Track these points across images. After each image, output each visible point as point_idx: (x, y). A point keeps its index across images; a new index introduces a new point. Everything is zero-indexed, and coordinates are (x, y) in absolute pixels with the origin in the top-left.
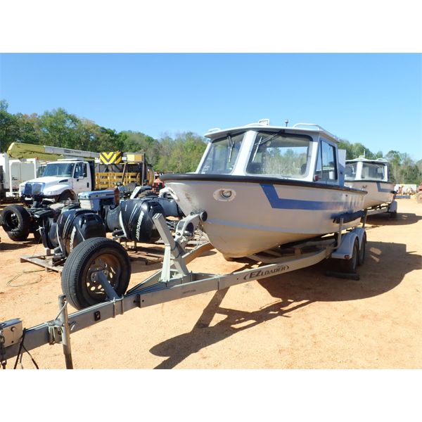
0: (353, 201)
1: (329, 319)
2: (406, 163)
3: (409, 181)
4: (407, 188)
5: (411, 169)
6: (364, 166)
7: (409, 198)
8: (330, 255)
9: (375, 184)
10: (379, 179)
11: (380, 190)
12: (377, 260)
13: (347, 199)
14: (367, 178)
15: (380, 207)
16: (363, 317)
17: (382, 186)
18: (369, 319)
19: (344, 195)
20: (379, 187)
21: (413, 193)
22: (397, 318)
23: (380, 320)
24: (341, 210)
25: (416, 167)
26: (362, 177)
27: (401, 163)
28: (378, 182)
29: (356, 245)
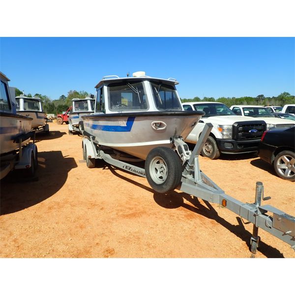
0: (25, 125)
1: (24, 219)
2: (46, 102)
3: (50, 112)
4: (49, 116)
5: (50, 105)
6: (25, 102)
7: (52, 122)
8: (14, 168)
9: (35, 114)
10: (37, 110)
11: (38, 117)
12: (44, 166)
13: (21, 124)
14: (27, 110)
15: (38, 129)
16: (50, 208)
17: (39, 115)
18: (55, 208)
19: (18, 121)
20: (37, 115)
21: (53, 119)
22: (73, 201)
23: (63, 207)
24: (17, 132)
25: (53, 104)
26: (25, 109)
27: (44, 101)
28: (36, 112)
29: (32, 157)
